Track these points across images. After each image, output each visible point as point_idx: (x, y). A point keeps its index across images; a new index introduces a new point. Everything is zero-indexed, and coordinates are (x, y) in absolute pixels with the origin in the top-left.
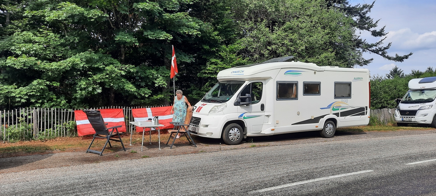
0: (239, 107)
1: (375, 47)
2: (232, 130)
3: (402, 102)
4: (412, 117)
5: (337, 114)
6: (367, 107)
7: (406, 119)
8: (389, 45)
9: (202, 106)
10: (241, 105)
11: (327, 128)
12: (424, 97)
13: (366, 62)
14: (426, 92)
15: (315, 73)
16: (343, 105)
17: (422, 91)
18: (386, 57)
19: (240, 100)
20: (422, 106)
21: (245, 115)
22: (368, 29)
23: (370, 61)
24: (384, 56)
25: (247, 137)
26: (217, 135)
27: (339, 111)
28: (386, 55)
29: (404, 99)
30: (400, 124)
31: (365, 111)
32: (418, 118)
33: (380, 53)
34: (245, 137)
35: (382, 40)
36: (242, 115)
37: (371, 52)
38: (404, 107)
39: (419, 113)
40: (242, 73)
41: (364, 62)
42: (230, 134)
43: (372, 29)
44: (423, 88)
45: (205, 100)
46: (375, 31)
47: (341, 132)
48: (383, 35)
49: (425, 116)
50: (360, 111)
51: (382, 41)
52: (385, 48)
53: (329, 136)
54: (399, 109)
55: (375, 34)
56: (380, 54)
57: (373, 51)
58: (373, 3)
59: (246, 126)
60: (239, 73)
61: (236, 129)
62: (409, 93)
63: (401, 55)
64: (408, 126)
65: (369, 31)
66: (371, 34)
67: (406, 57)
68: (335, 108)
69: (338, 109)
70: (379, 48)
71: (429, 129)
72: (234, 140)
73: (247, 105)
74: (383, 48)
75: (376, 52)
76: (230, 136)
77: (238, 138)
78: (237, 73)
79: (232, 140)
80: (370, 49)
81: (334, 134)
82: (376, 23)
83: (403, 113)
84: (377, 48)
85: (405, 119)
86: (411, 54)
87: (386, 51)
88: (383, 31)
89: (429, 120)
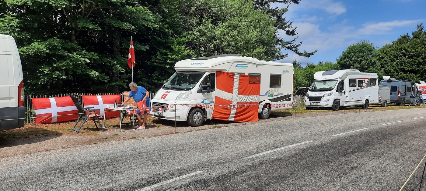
0: (201, 94)
1: (290, 44)
2: (196, 114)
3: (310, 90)
4: (318, 102)
5: (271, 100)
6: (291, 94)
7: (314, 103)
8: (300, 43)
9: (167, 93)
10: (203, 93)
11: (264, 111)
12: (326, 86)
13: (283, 57)
14: (327, 82)
15: (257, 66)
16: (275, 93)
17: (324, 81)
18: (298, 53)
19: (202, 89)
20: (325, 93)
21: (206, 101)
22: (284, 29)
23: (286, 56)
24: (296, 52)
25: (207, 119)
26: (184, 118)
27: (273, 98)
28: (298, 51)
29: (310, 88)
30: (308, 108)
31: (290, 98)
32: (322, 103)
33: (294, 49)
34: (206, 120)
36: (203, 101)
37: (286, 48)
38: (311, 94)
39: (323, 99)
40: (202, 65)
41: (282, 56)
42: (194, 117)
43: (287, 29)
44: (325, 79)
45: (166, 88)
46: (289, 30)
47: (273, 115)
48: (295, 34)
49: (327, 101)
50: (286, 98)
51: (295, 40)
52: (297, 46)
53: (266, 118)
54: (308, 96)
55: (289, 33)
56: (293, 51)
57: (288, 48)
58: (288, 7)
59: (206, 110)
60: (200, 65)
61: (199, 113)
62: (315, 83)
63: (309, 52)
64: (313, 110)
65: (284, 30)
66: (286, 33)
67: (313, 54)
68: (270, 95)
69: (272, 96)
70: (293, 45)
71: (330, 112)
72: (197, 123)
73: (208, 92)
74: (296, 46)
75: (290, 48)
76: (194, 119)
77: (200, 121)
78: (197, 65)
79: (196, 122)
80: (286, 46)
81: (268, 116)
82: (290, 24)
83: (311, 99)
84: (291, 45)
85: (312, 104)
86: (316, 52)
87: (298, 48)
88: (295, 31)
89: (330, 104)
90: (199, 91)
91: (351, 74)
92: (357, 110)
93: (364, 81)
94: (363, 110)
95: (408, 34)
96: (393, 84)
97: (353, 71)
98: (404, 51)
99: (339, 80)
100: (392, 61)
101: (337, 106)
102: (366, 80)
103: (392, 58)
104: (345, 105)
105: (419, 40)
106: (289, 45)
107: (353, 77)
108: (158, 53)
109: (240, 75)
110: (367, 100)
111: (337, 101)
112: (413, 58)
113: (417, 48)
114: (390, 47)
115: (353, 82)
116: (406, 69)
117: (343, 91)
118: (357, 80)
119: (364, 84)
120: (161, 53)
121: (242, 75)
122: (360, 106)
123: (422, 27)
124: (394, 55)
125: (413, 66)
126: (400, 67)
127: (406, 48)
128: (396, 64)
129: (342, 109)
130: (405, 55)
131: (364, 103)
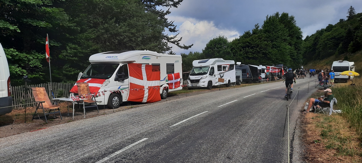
2: (114, 98)
3: (191, 75)
4: (197, 84)
6: (181, 79)
7: (194, 85)
8: (181, 38)
10: (119, 81)
11: (164, 93)
12: (201, 71)
15: (157, 58)
17: (201, 68)
19: (118, 77)
20: (202, 77)
21: (121, 87)
23: (170, 49)
24: (178, 46)
25: (123, 102)
29: (191, 73)
30: (191, 88)
31: (181, 81)
32: (201, 84)
35: (176, 35)
36: (120, 87)
38: (192, 77)
39: (201, 81)
40: (116, 58)
41: (167, 49)
42: (113, 101)
43: (169, 27)
44: (201, 66)
46: (171, 28)
47: (170, 95)
48: (176, 31)
49: (204, 82)
54: (189, 79)
55: (171, 30)
56: (176, 44)
57: (172, 42)
58: (169, 9)
59: (122, 95)
61: (117, 97)
62: (193, 69)
63: (187, 45)
64: (195, 89)
66: (169, 30)
67: (190, 47)
68: (167, 80)
70: (175, 40)
71: (207, 91)
72: (115, 105)
73: (123, 80)
74: (177, 40)
77: (118, 104)
80: (170, 41)
81: (167, 96)
83: (192, 81)
86: (192, 45)
87: (179, 42)
88: (175, 29)
89: (206, 85)
90: (116, 80)
91: (218, 61)
92: (224, 88)
93: (227, 66)
94: (227, 88)
95: (249, 31)
96: (243, 68)
97: (219, 60)
98: (247, 44)
99: (211, 66)
100: (241, 51)
101: (210, 86)
102: (228, 66)
103: (240, 49)
104: (216, 85)
105: (257, 35)
106: (172, 40)
107: (220, 64)
108: (68, 48)
109: (146, 65)
110: (229, 80)
111: (210, 82)
112: (253, 48)
113: (256, 41)
114: (238, 40)
115: (219, 67)
116: (250, 57)
117: (214, 75)
118: (222, 66)
119: (227, 69)
120: (71, 48)
121: (147, 66)
122: (224, 85)
123: (258, 26)
124: (241, 46)
125: (254, 54)
126: (245, 55)
127: (249, 41)
128: (243, 53)
129: (214, 88)
130: (248, 47)
131: (227, 83)
